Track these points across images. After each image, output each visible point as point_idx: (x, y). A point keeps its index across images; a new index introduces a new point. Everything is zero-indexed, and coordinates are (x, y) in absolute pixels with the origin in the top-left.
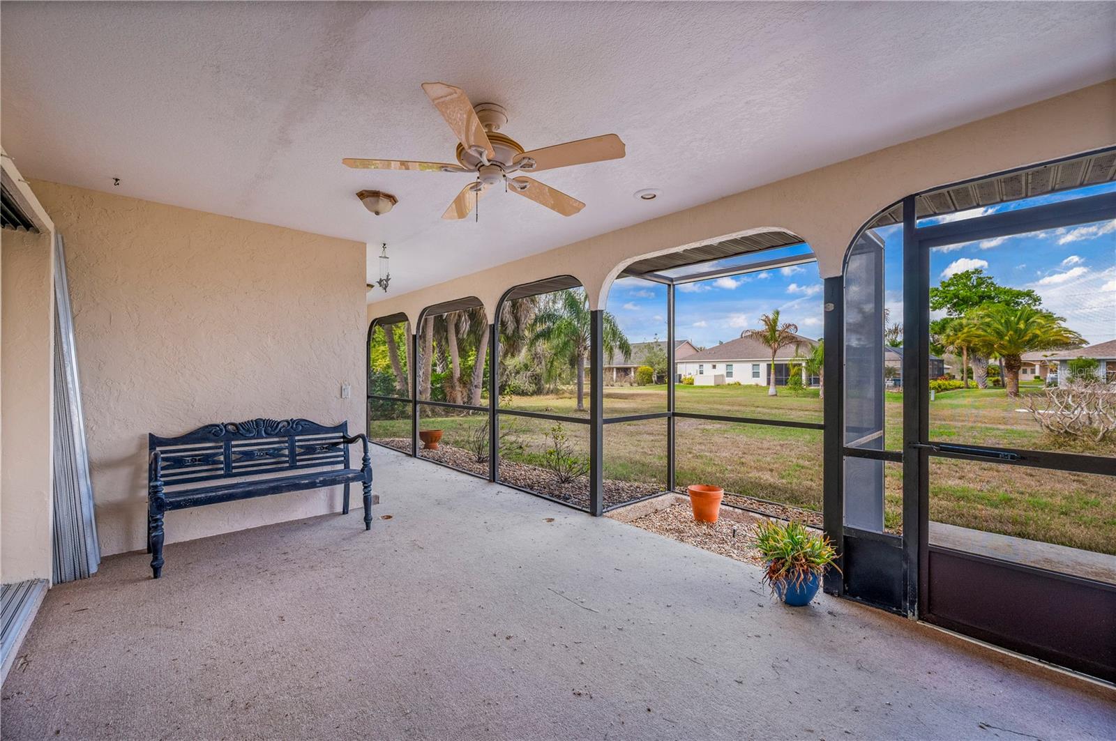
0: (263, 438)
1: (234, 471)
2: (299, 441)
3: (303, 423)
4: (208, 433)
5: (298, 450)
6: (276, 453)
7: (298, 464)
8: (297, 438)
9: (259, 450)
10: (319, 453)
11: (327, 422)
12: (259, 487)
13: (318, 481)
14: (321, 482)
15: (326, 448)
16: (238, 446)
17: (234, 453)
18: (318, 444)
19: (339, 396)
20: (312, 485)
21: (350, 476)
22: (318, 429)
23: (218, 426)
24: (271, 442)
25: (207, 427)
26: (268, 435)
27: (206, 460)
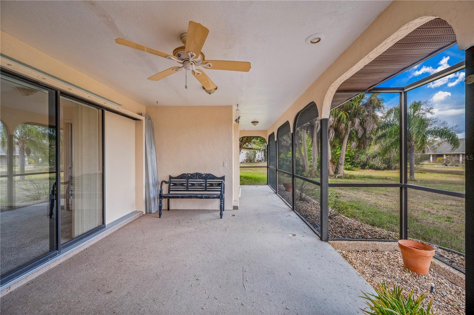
0: (197, 179)
1: (189, 189)
2: (208, 181)
3: (210, 175)
4: (182, 176)
5: (208, 185)
6: (200, 185)
7: (207, 189)
8: (208, 180)
9: (196, 183)
10: (214, 187)
11: (219, 176)
12: (185, 195)
13: (203, 196)
14: (204, 197)
15: (217, 185)
16: (191, 181)
17: (189, 183)
18: (214, 183)
19: (223, 166)
20: (201, 198)
21: (215, 196)
22: (214, 177)
23: (186, 174)
24: (202, 181)
25: (183, 174)
26: (199, 178)
27: (182, 185)
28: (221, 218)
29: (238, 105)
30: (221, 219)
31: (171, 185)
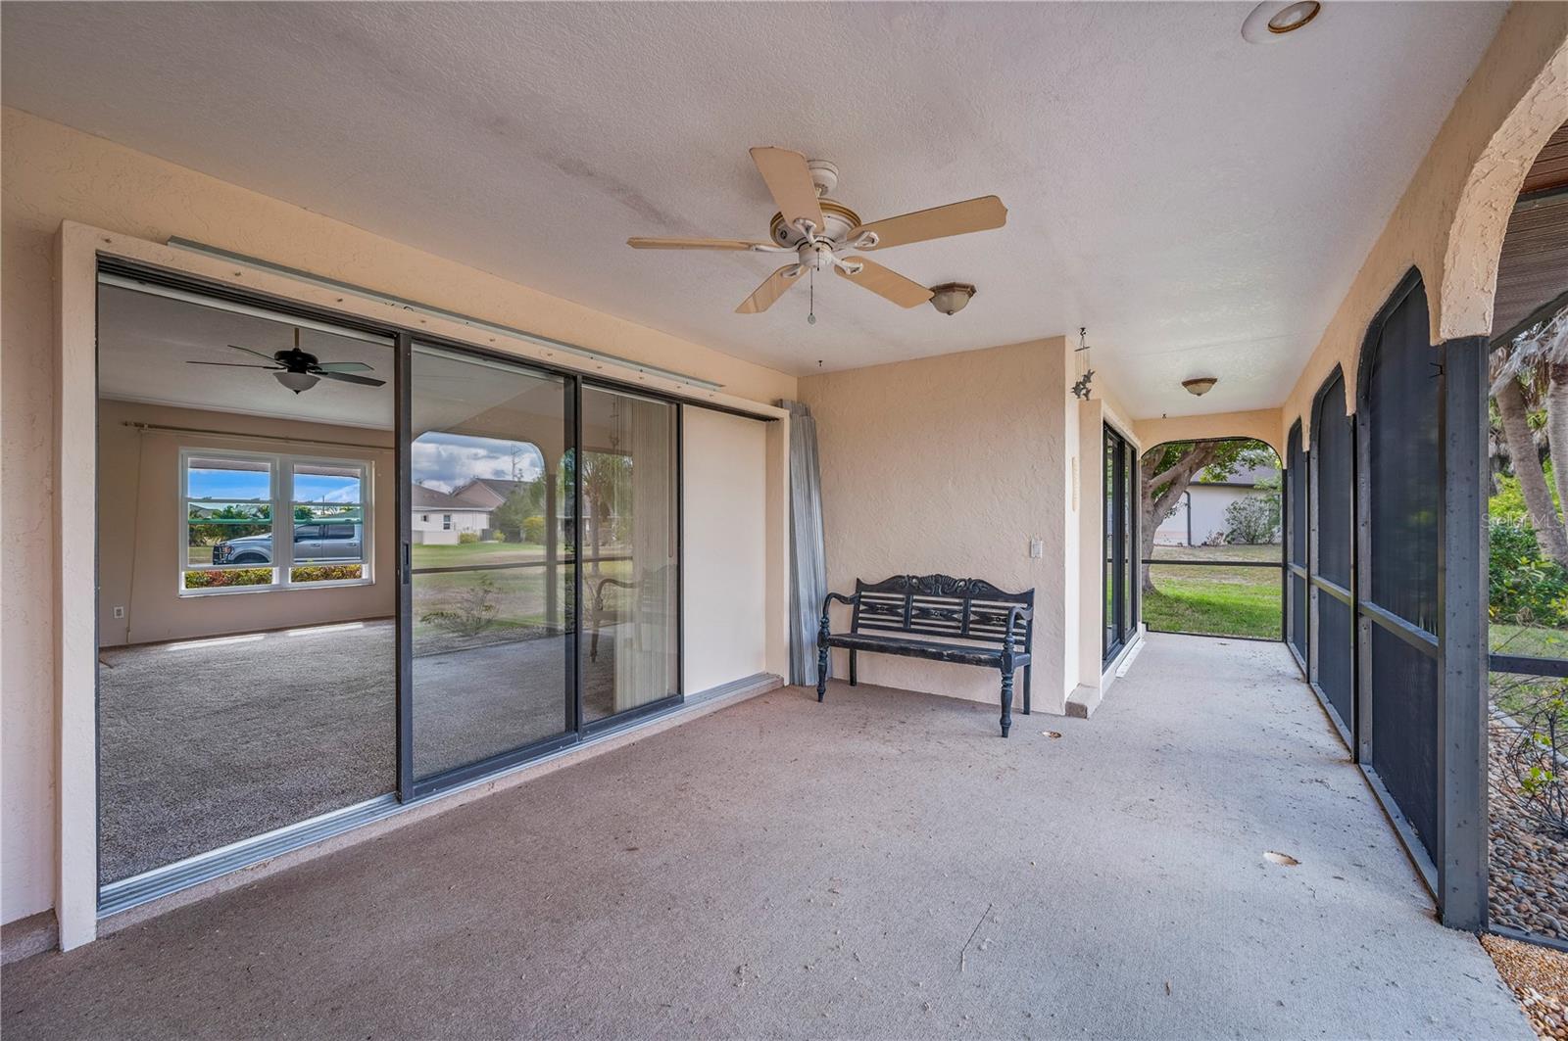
0: (938, 596)
1: (913, 627)
2: (974, 606)
3: (980, 585)
4: (894, 584)
5: (972, 617)
6: (947, 615)
7: (971, 633)
8: (973, 602)
9: (935, 609)
10: (994, 625)
11: (1012, 587)
12: (891, 644)
13: (945, 653)
14: (948, 655)
15: (1003, 621)
16: (920, 601)
17: (913, 608)
18: (992, 614)
19: (1027, 553)
20: (938, 657)
21: (983, 657)
22: (994, 593)
23: (904, 577)
24: (953, 603)
25: (894, 577)
26: (945, 594)
27: (891, 610)
28: (1004, 735)
29: (1083, 329)
30: (1004, 739)
31: (862, 607)
